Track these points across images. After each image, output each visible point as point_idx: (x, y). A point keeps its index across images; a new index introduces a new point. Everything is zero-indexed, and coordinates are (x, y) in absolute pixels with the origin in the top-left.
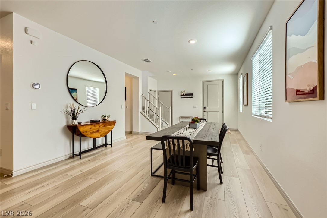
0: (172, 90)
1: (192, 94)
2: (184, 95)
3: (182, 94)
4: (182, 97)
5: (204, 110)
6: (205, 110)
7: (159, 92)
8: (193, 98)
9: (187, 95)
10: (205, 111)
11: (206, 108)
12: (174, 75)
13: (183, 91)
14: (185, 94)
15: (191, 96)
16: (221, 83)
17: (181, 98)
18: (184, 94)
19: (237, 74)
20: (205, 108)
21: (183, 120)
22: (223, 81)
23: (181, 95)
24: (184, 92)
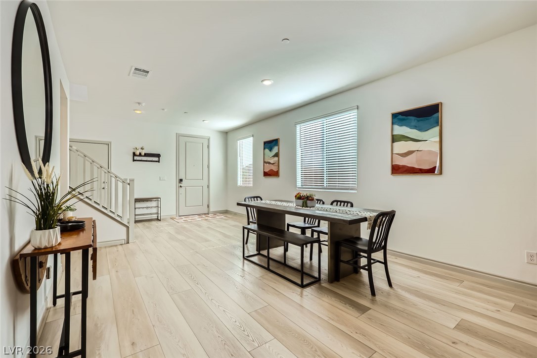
0: (110, 143)
1: (158, 156)
2: (140, 155)
3: (138, 153)
4: (136, 158)
5: (180, 185)
6: (182, 185)
8: (159, 162)
9: (146, 155)
10: (181, 187)
11: (183, 182)
13: (139, 147)
14: (143, 154)
15: (156, 159)
16: (205, 142)
17: (134, 160)
18: (140, 153)
19: (226, 133)
20: (181, 180)
21: (138, 205)
22: (208, 139)
23: (134, 154)
24: (142, 149)
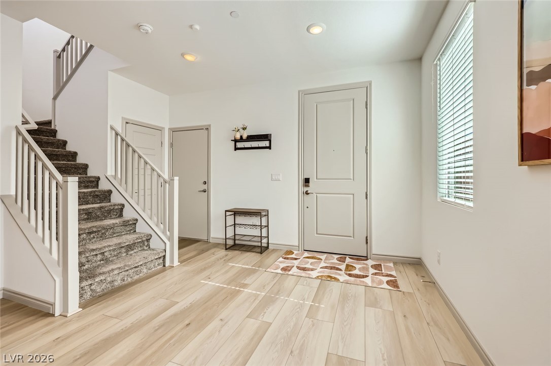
0: (210, 126)
1: (266, 137)
2: (242, 140)
3: (238, 137)
4: (239, 145)
5: (306, 189)
6: (309, 190)
7: (173, 131)
8: (269, 148)
9: (251, 138)
10: (307, 193)
11: (311, 183)
12: (189, 58)
13: (240, 126)
14: (245, 137)
15: (266, 143)
16: (361, 95)
17: (236, 149)
18: (241, 137)
19: (420, 59)
20: (307, 181)
21: (240, 220)
22: (368, 87)
23: (236, 141)
24: (244, 129)
